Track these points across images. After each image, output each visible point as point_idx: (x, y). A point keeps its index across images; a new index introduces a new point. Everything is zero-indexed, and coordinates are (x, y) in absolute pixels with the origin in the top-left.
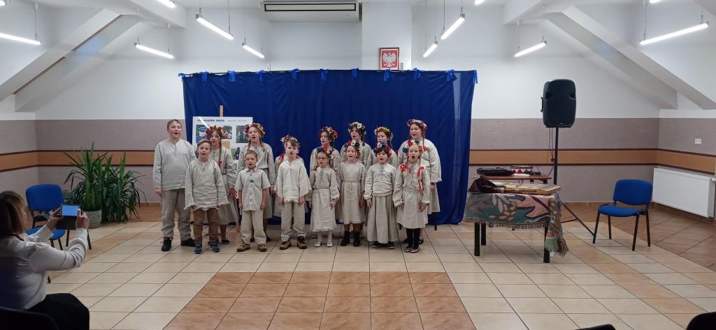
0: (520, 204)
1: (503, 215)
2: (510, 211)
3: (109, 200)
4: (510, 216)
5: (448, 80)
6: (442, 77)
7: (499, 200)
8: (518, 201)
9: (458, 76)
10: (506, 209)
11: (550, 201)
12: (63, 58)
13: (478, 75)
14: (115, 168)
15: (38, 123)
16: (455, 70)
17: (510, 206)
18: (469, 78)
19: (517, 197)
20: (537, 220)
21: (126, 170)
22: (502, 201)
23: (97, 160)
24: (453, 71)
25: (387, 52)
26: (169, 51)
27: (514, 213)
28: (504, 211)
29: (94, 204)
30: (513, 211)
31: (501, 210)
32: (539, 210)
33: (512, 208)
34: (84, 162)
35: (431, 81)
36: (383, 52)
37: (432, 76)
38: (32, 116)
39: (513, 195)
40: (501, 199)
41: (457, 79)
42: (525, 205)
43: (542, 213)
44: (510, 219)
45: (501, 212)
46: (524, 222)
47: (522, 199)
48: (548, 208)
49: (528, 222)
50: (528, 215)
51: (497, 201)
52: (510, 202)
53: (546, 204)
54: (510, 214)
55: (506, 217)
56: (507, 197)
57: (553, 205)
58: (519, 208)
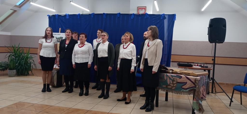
0: (179, 80)
1: (169, 85)
2: (174, 84)
4: (173, 87)
5: (162, 18)
6: (158, 17)
7: (168, 77)
8: (178, 79)
10: (171, 82)
11: (196, 80)
12: (16, 11)
13: (176, 17)
15: (11, 36)
16: (165, 14)
17: (173, 81)
18: (172, 18)
19: (177, 76)
20: (188, 90)
21: (30, 55)
22: (170, 78)
24: (164, 15)
28: (170, 83)
29: (12, 67)
31: (169, 83)
32: (189, 84)
33: (175, 82)
35: (154, 19)
38: (9, 34)
39: (175, 75)
40: (169, 77)
41: (166, 18)
42: (182, 81)
43: (191, 87)
44: (173, 88)
45: (169, 84)
46: (181, 91)
47: (180, 77)
48: (194, 84)
49: (183, 91)
50: (183, 87)
51: (167, 78)
52: (174, 79)
53: (194, 82)
54: (173, 86)
55: (171, 87)
56: (172, 76)
57: (197, 82)
58: (178, 82)
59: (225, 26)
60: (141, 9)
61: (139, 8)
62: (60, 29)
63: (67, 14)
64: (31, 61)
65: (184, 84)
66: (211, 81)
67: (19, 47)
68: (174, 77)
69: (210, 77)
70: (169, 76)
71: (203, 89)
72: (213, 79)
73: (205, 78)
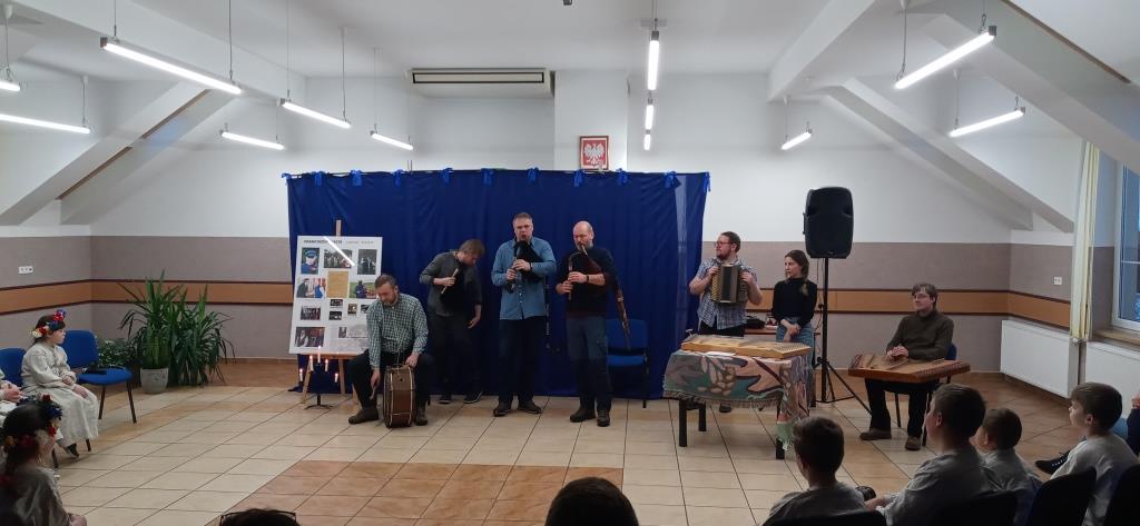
0: (741, 372)
1: (717, 386)
2: (727, 382)
3: (180, 353)
4: (726, 389)
5: (668, 185)
6: (658, 182)
7: (711, 364)
8: (737, 368)
9: (682, 180)
10: (721, 378)
11: (781, 369)
12: (127, 149)
14: (191, 307)
15: (93, 241)
16: (678, 171)
17: (725, 373)
18: (699, 183)
19: (735, 362)
20: (763, 395)
21: (209, 310)
22: (715, 366)
23: (167, 295)
24: (674, 174)
25: (591, 143)
26: (277, 140)
27: (730, 385)
28: (718, 381)
29: (156, 358)
30: (730, 381)
31: (714, 380)
32: (766, 381)
33: (729, 378)
34: (148, 299)
35: (644, 187)
36: (586, 143)
37: (643, 180)
38: (85, 231)
39: (730, 358)
40: (713, 363)
41: (681, 184)
42: (747, 373)
43: (770, 387)
44: (726, 393)
45: (713, 382)
46: (745, 398)
47: (743, 364)
48: (778, 379)
49: (751, 398)
50: (751, 388)
51: (708, 367)
52: (727, 368)
53: (777, 373)
54: (726, 387)
55: (720, 390)
56: (721, 361)
57: (786, 373)
58: (739, 377)
59: (849, 210)
62: (339, 223)
63: (356, 170)
65: (754, 380)
66: (820, 368)
68: (726, 365)
69: (817, 356)
71: (798, 390)
72: (824, 361)
73: (802, 362)
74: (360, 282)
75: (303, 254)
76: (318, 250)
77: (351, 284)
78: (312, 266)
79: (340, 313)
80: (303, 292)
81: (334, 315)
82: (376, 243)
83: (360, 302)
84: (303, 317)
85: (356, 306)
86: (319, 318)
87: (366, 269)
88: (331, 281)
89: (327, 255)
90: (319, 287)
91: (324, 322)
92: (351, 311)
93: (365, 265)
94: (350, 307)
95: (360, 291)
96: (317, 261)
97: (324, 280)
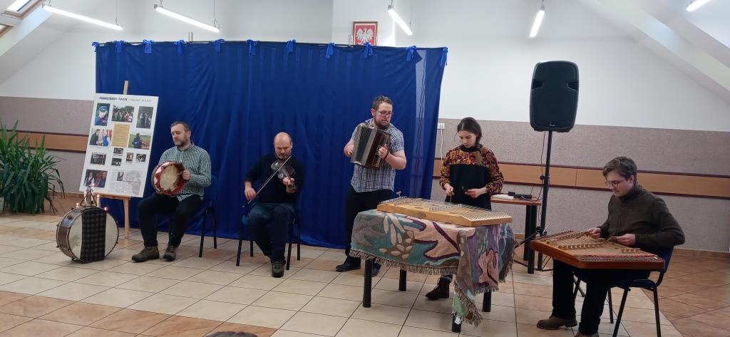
0: (420, 236)
1: (396, 249)
2: (406, 245)
4: (403, 253)
5: (409, 59)
6: (401, 55)
7: (391, 226)
8: (416, 231)
9: (422, 54)
10: (400, 241)
11: (459, 235)
13: (449, 55)
16: (418, 46)
17: (405, 236)
18: (437, 58)
19: (415, 225)
20: (440, 262)
21: (47, 155)
22: (396, 228)
24: (415, 49)
27: (410, 247)
28: (397, 243)
30: (409, 245)
31: (394, 242)
32: (443, 247)
33: (408, 241)
37: (389, 53)
39: (409, 221)
40: (394, 225)
41: (421, 59)
42: (425, 238)
43: (448, 253)
44: (405, 256)
45: (394, 244)
46: (422, 263)
47: (422, 227)
48: (456, 245)
49: (428, 264)
50: (428, 254)
51: (390, 228)
52: (406, 230)
53: (455, 240)
54: (405, 250)
55: (400, 253)
56: (402, 224)
57: (464, 241)
58: (417, 241)
59: (575, 85)
60: (362, 28)
61: (357, 27)
62: (126, 83)
63: (148, 40)
64: (47, 172)
65: (431, 245)
67: (17, 129)
70: (396, 225)
71: (487, 259)
72: (542, 231)
74: (138, 135)
75: (98, 109)
76: (108, 106)
77: (131, 135)
78: (103, 119)
79: (120, 160)
80: (94, 141)
81: (116, 162)
82: (153, 102)
83: (136, 151)
84: (93, 161)
85: (132, 154)
86: (104, 163)
87: (144, 124)
88: (115, 132)
89: (116, 110)
90: (107, 136)
91: (107, 167)
92: (129, 160)
93: (143, 120)
94: (128, 155)
95: (137, 142)
96: (107, 115)
97: (111, 131)
